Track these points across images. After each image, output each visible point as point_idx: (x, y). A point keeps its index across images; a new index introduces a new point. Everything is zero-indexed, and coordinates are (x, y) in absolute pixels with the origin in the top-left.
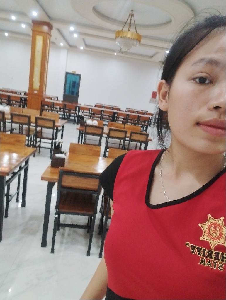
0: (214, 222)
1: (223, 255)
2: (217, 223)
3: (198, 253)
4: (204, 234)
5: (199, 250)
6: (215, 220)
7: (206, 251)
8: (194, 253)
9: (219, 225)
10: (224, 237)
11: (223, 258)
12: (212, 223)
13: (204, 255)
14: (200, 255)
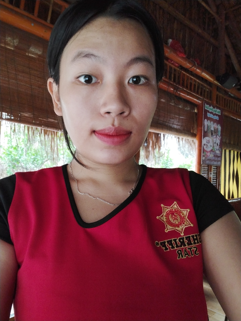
0: (169, 209)
1: (193, 237)
2: (172, 209)
3: (171, 246)
4: (167, 226)
5: (170, 243)
6: (169, 208)
7: (177, 241)
8: (167, 249)
9: (175, 211)
10: (186, 219)
11: (194, 240)
12: (168, 211)
13: (177, 246)
14: (174, 247)
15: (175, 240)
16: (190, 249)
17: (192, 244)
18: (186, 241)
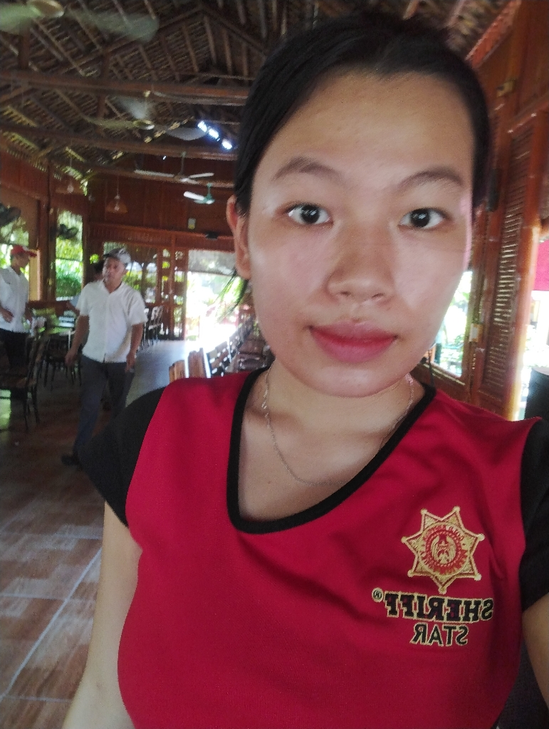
15: (421, 599)
16: (450, 629)
17: (459, 619)
18: (446, 610)
